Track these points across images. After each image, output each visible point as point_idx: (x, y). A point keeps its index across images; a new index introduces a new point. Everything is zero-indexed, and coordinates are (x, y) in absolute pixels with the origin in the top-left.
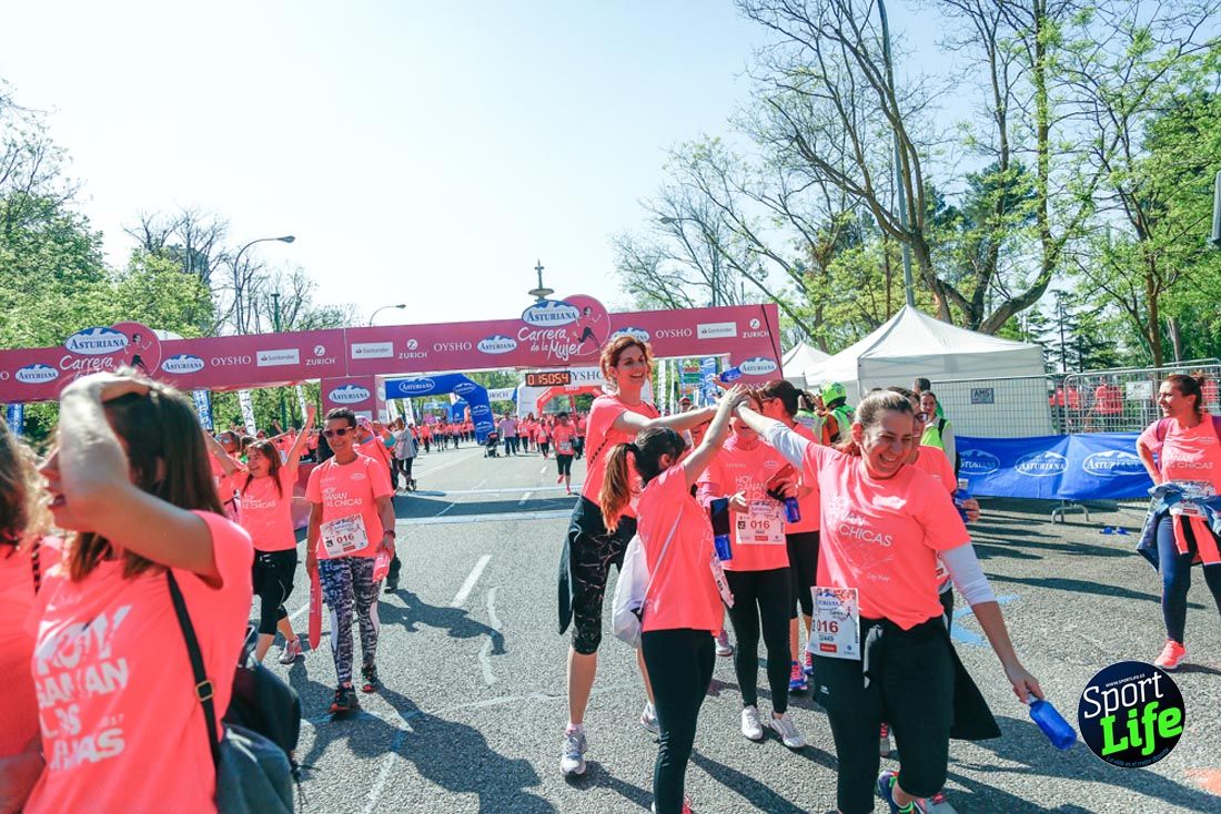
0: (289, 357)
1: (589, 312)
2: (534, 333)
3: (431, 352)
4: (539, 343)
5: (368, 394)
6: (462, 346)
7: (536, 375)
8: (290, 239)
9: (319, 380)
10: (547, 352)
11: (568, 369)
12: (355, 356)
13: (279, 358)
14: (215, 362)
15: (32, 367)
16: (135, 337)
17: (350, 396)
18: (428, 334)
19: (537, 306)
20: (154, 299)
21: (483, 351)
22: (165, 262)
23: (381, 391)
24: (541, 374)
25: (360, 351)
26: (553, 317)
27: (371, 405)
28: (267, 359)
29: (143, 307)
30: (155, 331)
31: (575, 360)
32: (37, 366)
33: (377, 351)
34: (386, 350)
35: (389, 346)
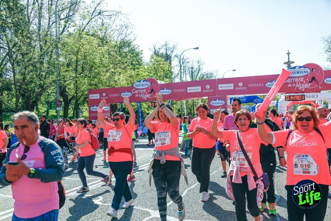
0: (198, 89)
1: (314, 70)
2: (290, 79)
3: (248, 88)
4: (292, 83)
5: (224, 103)
6: (260, 85)
7: (290, 96)
8: (197, 48)
9: (207, 97)
10: (295, 87)
11: (304, 94)
12: (220, 89)
13: (194, 89)
14: (175, 91)
15: (125, 93)
16: (152, 83)
17: (218, 103)
18: (246, 80)
19: (291, 68)
20: (157, 70)
21: (268, 86)
22: (160, 58)
23: (229, 101)
24: (292, 96)
25: (222, 87)
26: (298, 73)
27: (225, 106)
28: (191, 90)
29: (154, 73)
30: (157, 81)
31: (307, 91)
32: (126, 92)
33: (228, 87)
34: (231, 86)
35: (232, 85)
